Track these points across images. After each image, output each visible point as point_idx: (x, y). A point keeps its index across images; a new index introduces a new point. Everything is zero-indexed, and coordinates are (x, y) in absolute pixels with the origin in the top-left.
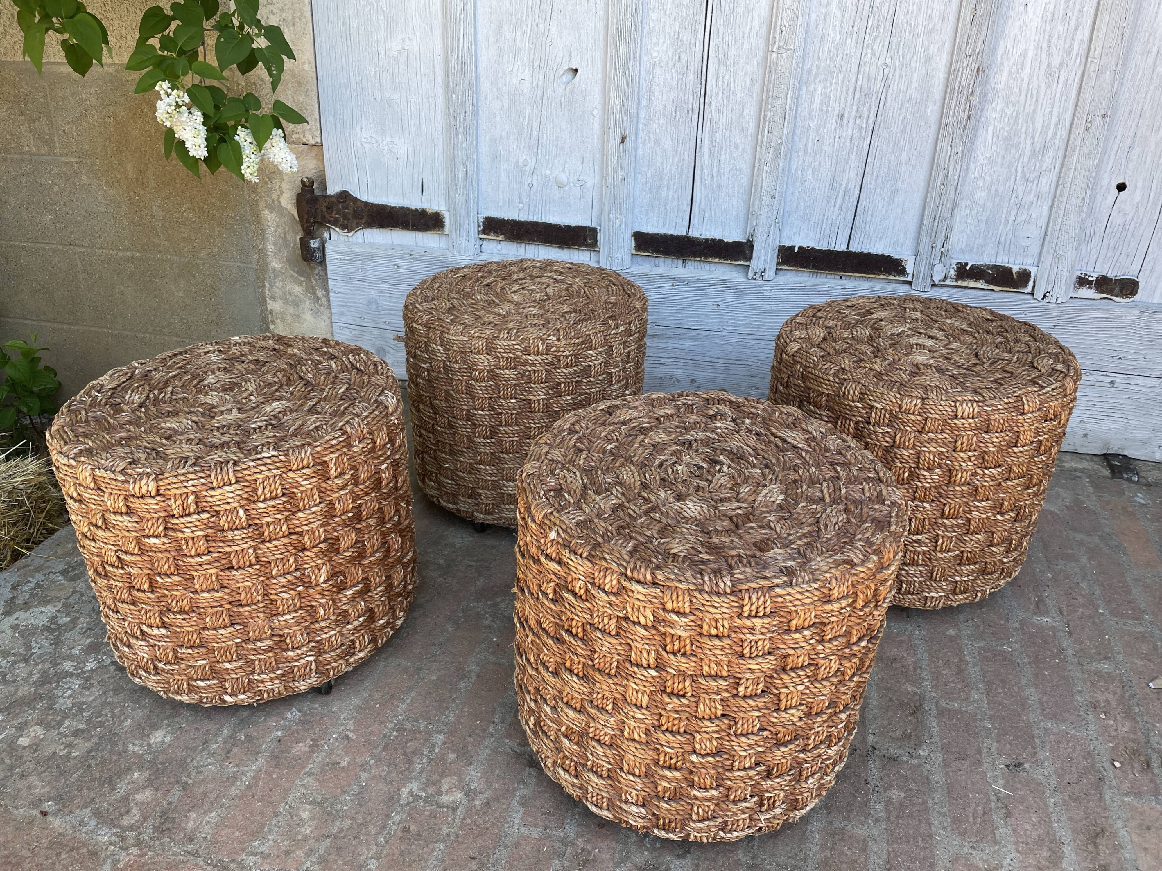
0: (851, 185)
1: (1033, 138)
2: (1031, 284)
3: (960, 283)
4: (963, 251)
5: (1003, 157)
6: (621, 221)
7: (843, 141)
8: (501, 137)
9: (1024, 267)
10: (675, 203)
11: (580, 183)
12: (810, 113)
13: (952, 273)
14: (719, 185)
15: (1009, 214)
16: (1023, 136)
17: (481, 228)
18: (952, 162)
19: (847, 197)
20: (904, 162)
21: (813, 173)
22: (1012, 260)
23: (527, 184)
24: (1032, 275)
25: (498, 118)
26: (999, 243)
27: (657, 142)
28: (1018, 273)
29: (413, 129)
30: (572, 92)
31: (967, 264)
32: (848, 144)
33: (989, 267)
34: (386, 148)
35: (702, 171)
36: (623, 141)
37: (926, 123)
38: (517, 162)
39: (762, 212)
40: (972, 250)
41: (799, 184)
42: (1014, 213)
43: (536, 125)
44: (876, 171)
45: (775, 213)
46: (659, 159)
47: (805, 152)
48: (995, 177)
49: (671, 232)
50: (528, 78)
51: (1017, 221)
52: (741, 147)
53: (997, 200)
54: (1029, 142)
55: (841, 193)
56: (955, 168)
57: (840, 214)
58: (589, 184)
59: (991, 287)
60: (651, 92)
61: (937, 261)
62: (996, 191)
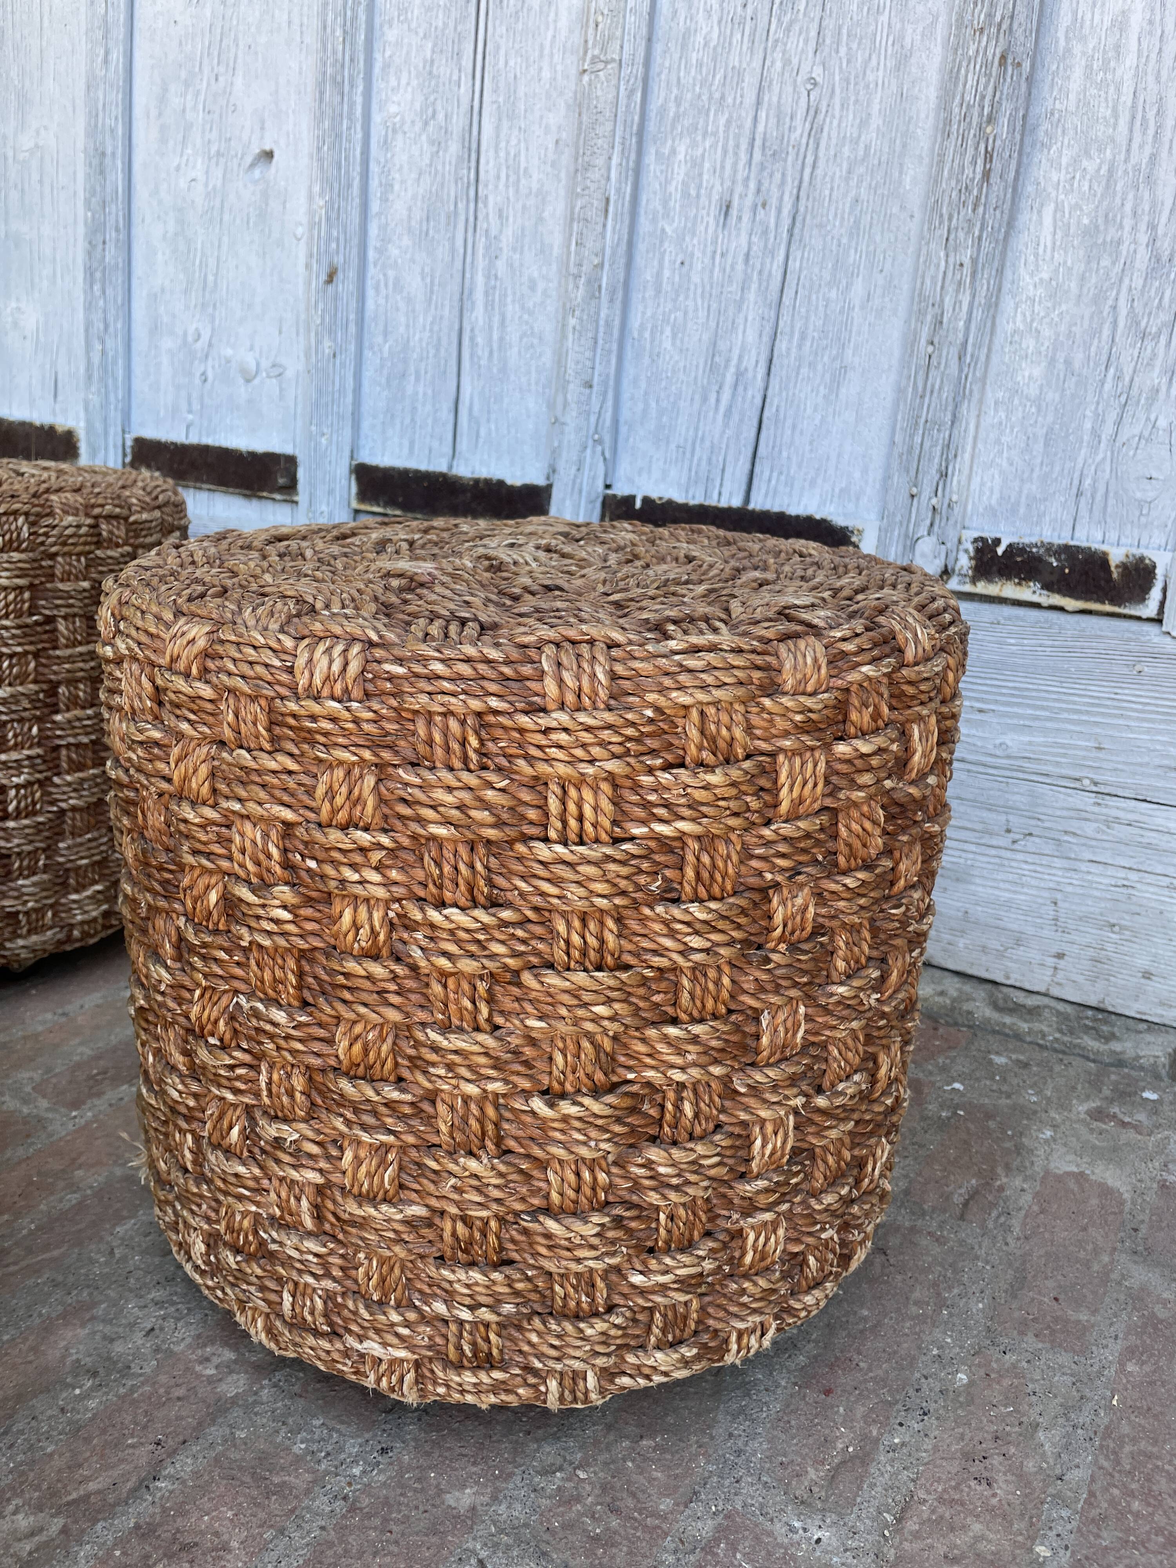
0: (749, 361)
1: (1152, 227)
2: (1155, 594)
3: (982, 587)
4: (991, 512)
5: (1083, 278)
6: (330, 441)
7: (730, 261)
8: (163, 290)
9: (1138, 552)
10: (429, 407)
11: (276, 371)
12: (665, 202)
13: (965, 563)
14: (504, 369)
15: (1099, 419)
16: (1128, 223)
17: (128, 459)
18: (950, 289)
19: (740, 389)
20: (857, 302)
21: (674, 336)
22: (1113, 536)
23: (198, 374)
24: (1159, 571)
25: (160, 256)
26: (1079, 494)
27: (398, 286)
28: (1124, 566)
29: (45, 283)
30: (265, 195)
31: (997, 542)
32: (740, 267)
33: (1049, 548)
34: (10, 319)
35: (472, 339)
36: (331, 278)
37: (902, 208)
38: (185, 334)
39: (568, 419)
40: (1014, 511)
41: (646, 361)
42: (1112, 416)
43: (212, 262)
44: (798, 325)
45: (593, 419)
46: (403, 319)
47: (658, 291)
48: (1063, 328)
49: (423, 467)
50: (201, 177)
51: (1122, 438)
52: (541, 286)
53: (1071, 383)
54: (1143, 238)
55: (729, 378)
56: (957, 303)
57: (726, 425)
58: (290, 373)
59: (1057, 600)
60: (388, 187)
61: (923, 530)
62: (1068, 362)
